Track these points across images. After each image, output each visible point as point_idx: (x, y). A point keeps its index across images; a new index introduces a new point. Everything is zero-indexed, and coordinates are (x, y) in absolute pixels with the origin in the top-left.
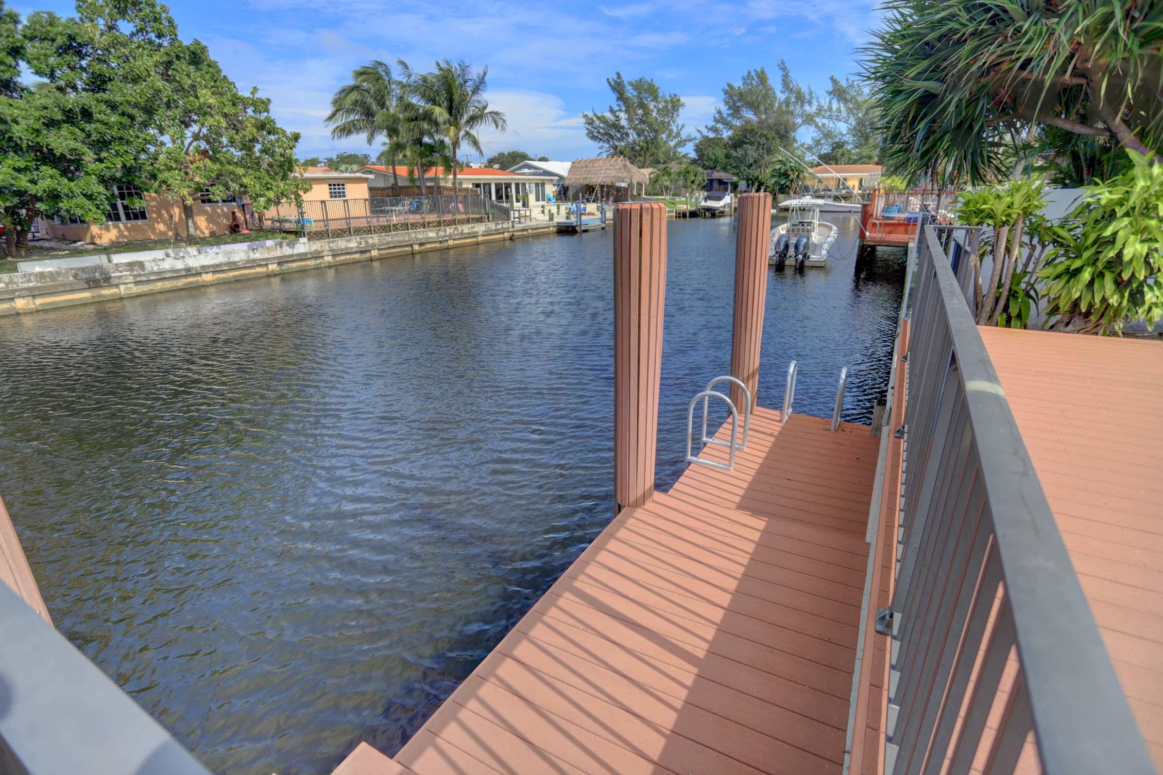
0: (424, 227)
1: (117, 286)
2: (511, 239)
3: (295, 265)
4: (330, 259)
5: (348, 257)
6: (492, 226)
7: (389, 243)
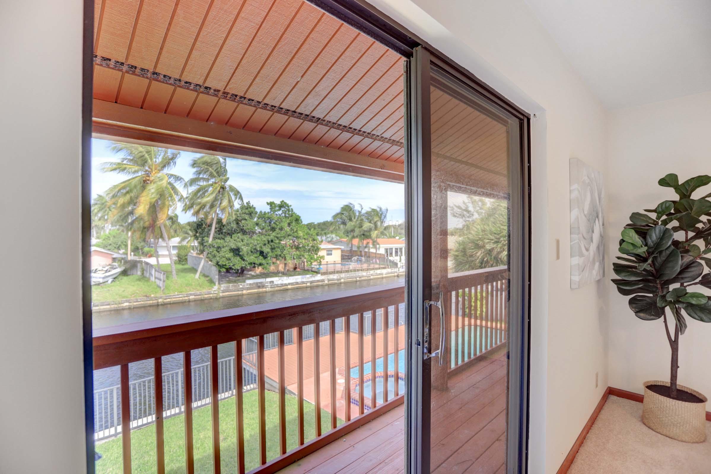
0: (362, 271)
1: (266, 288)
2: (398, 276)
3: (315, 284)
4: (327, 282)
5: (333, 282)
6: (389, 270)
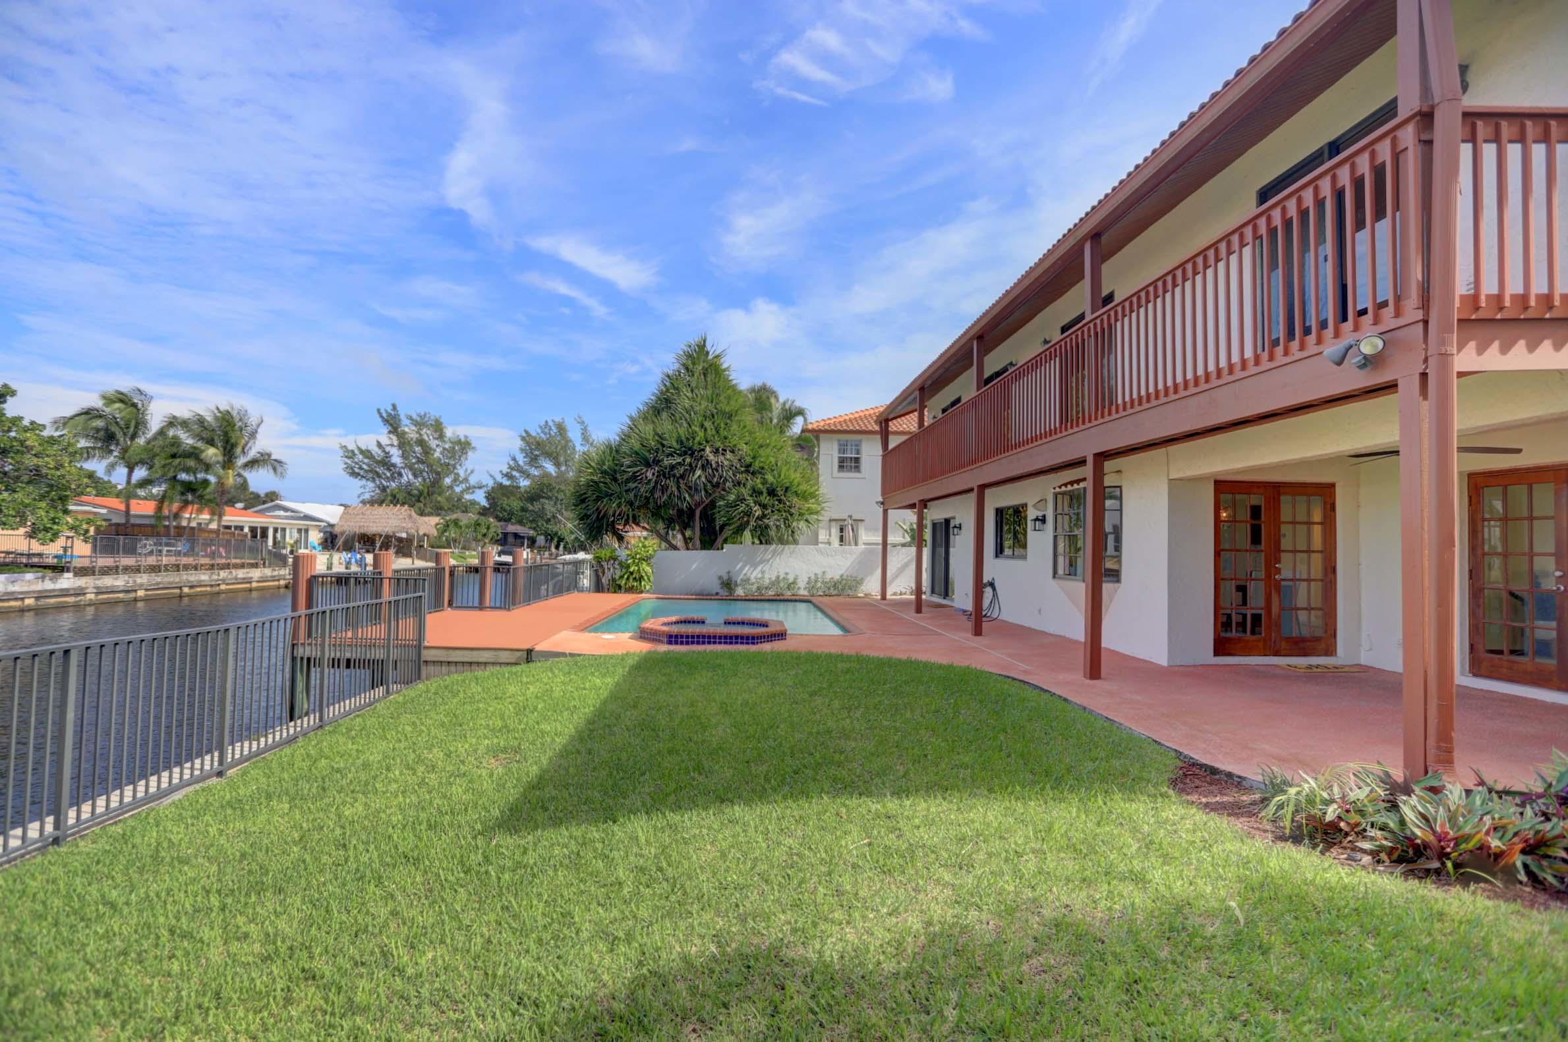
0: (196, 569)
2: (286, 587)
3: (52, 601)
4: (92, 596)
5: (111, 596)
6: (268, 572)
7: (158, 583)
